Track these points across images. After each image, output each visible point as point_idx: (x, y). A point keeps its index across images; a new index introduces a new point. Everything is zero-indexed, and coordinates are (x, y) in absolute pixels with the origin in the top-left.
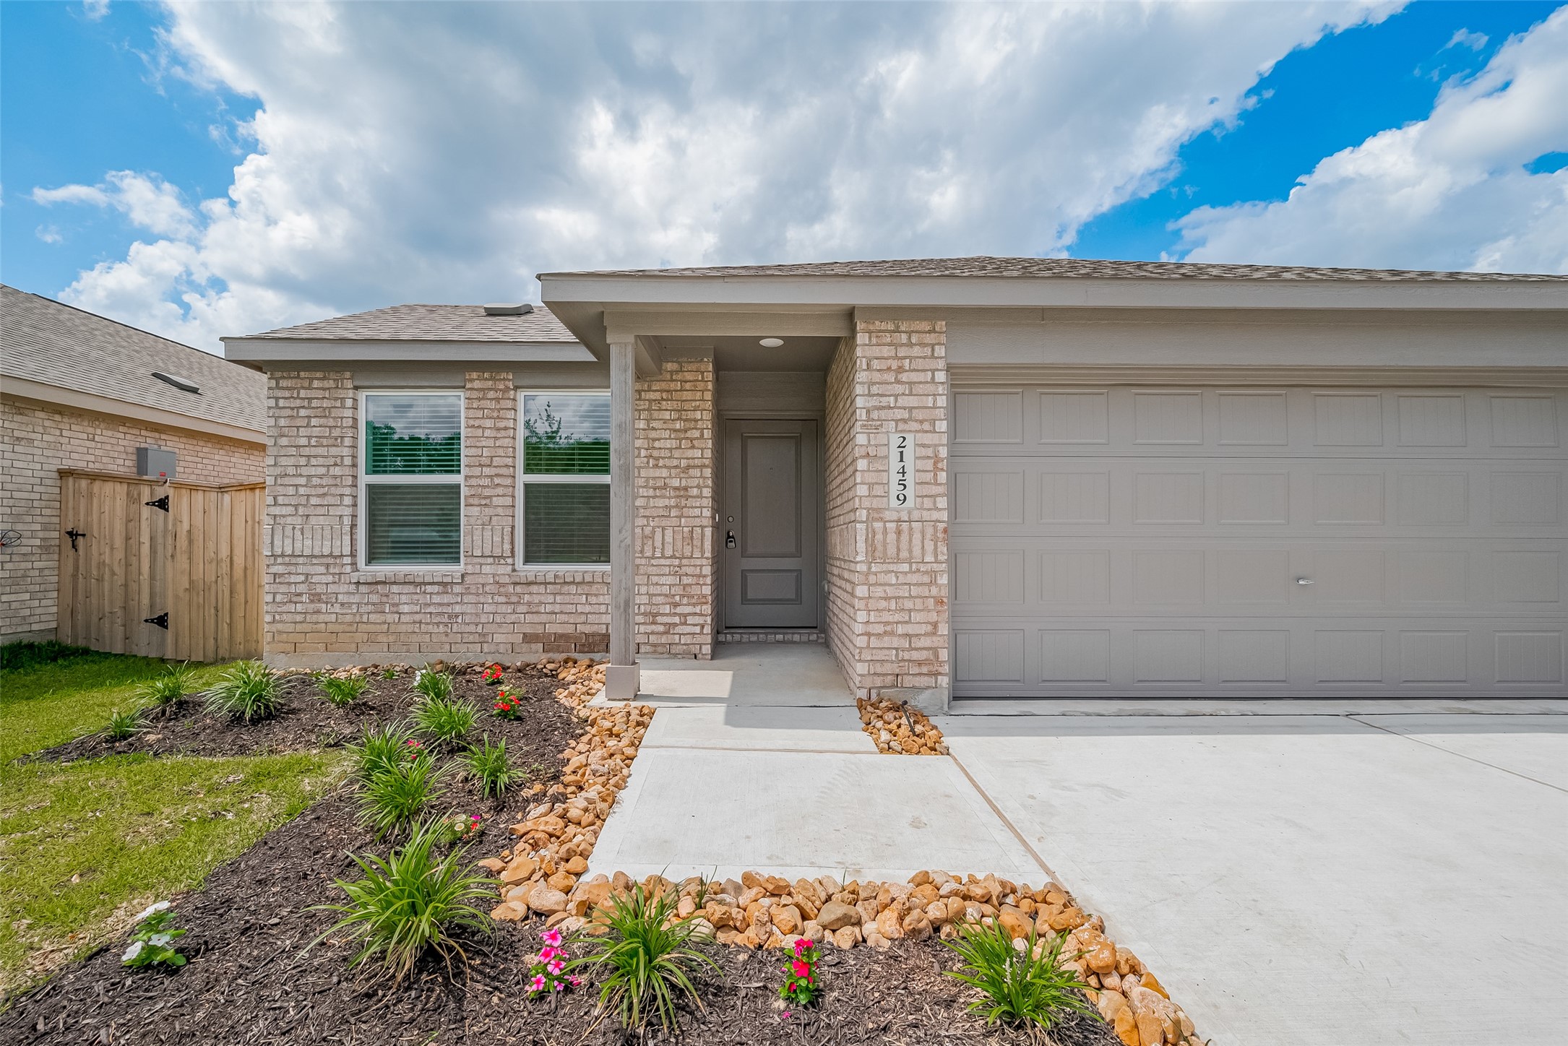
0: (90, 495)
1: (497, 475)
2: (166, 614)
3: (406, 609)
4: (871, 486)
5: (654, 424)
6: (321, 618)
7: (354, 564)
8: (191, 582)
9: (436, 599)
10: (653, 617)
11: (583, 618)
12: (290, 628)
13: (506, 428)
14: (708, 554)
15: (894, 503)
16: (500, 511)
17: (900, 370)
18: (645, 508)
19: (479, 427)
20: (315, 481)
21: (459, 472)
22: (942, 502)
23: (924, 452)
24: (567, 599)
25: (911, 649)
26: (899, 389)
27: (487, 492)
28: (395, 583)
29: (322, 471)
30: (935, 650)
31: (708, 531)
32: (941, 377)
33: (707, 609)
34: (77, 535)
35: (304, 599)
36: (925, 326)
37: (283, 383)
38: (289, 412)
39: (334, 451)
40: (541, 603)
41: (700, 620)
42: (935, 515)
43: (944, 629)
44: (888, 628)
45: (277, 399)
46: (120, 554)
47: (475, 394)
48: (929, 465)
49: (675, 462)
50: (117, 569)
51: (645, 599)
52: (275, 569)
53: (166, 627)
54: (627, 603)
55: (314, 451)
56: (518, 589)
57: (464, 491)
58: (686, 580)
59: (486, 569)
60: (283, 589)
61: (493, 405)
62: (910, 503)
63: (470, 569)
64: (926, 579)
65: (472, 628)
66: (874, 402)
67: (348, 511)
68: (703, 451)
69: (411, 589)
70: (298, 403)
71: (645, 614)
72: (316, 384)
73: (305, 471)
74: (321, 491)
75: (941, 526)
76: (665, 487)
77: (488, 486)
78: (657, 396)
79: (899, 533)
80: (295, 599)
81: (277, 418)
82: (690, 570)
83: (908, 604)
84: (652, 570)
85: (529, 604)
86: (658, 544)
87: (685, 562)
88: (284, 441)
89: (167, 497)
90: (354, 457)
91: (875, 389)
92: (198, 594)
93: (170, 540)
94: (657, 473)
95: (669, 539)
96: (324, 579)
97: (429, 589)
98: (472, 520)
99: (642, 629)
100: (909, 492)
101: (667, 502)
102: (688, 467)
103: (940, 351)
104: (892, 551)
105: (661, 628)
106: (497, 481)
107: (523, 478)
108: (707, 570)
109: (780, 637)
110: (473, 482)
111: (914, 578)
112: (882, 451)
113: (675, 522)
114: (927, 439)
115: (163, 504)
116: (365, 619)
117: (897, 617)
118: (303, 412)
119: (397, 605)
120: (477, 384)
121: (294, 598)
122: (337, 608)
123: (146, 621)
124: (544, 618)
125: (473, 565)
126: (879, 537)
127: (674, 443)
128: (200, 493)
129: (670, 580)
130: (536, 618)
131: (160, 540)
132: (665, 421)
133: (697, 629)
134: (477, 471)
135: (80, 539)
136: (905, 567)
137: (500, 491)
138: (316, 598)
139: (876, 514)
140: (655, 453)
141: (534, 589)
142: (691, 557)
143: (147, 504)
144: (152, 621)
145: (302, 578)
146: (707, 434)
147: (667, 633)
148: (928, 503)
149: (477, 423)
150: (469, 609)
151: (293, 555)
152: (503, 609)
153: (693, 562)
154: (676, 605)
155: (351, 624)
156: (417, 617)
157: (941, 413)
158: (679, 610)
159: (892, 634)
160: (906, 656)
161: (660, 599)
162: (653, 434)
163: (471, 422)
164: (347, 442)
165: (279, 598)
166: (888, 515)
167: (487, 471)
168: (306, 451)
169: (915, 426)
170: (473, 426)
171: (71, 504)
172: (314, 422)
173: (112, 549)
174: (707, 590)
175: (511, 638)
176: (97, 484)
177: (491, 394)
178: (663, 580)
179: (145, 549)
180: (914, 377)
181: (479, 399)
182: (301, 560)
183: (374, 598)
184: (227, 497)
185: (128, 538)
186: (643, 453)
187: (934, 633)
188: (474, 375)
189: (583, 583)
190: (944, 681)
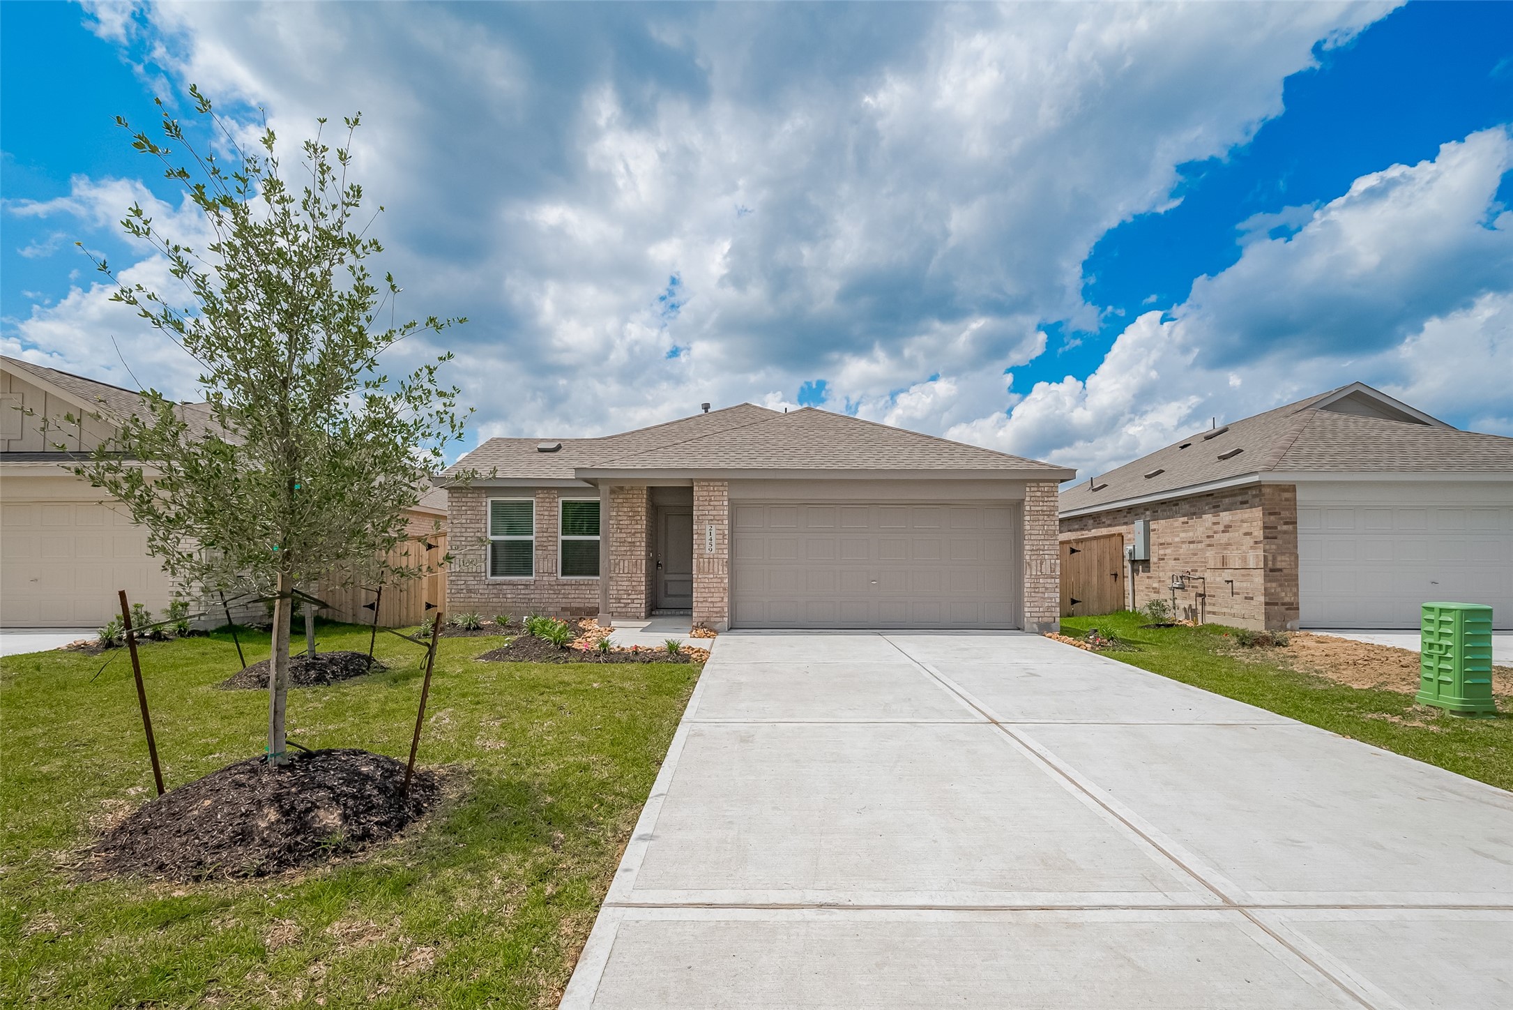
1: (551, 537)
3: (509, 596)
4: (699, 545)
5: (620, 513)
6: (472, 600)
7: (486, 576)
9: (523, 592)
10: (619, 600)
11: (588, 600)
13: (554, 516)
14: (644, 572)
15: (708, 551)
16: (551, 552)
17: (710, 500)
18: (615, 551)
19: (543, 515)
20: (469, 539)
21: (532, 534)
22: (726, 551)
23: (719, 532)
24: (581, 592)
25: (713, 607)
26: (710, 508)
27: (545, 544)
28: (505, 584)
29: (473, 534)
30: (722, 608)
31: (644, 562)
32: (726, 503)
33: (643, 596)
35: (464, 591)
36: (720, 484)
37: (455, 495)
38: (457, 508)
39: (477, 525)
40: (569, 593)
41: (640, 601)
42: (723, 556)
43: (726, 600)
44: (705, 599)
45: (452, 502)
47: (540, 500)
48: (721, 537)
49: (629, 531)
51: (615, 592)
52: (451, 578)
54: (606, 590)
55: (469, 526)
56: (559, 587)
57: (534, 544)
58: (634, 584)
59: (545, 578)
60: (455, 587)
61: (548, 505)
62: (713, 552)
63: (538, 578)
64: (719, 581)
65: (539, 605)
66: (700, 513)
67: (483, 552)
68: (642, 525)
69: (511, 587)
70: (461, 504)
71: (615, 599)
72: (469, 495)
73: (465, 534)
74: (472, 543)
75: (725, 560)
76: (625, 541)
77: (547, 541)
78: (621, 501)
79: (709, 563)
81: (452, 511)
82: (635, 579)
83: (713, 590)
84: (619, 579)
85: (564, 594)
86: (622, 567)
87: (634, 575)
88: (455, 521)
90: (486, 528)
91: (700, 508)
94: (621, 535)
95: (626, 565)
96: (473, 583)
97: (520, 587)
98: (538, 556)
99: (614, 605)
100: (713, 547)
101: (625, 548)
102: (635, 533)
103: (725, 493)
104: (706, 570)
105: (623, 605)
106: (550, 539)
107: (561, 538)
108: (643, 579)
109: (682, 613)
110: (539, 539)
111: (715, 580)
112: (703, 532)
113: (629, 557)
114: (720, 527)
116: (491, 600)
117: (708, 595)
118: (463, 508)
119: (505, 594)
120: (541, 496)
121: (459, 591)
122: (479, 596)
124: (570, 600)
125: (540, 576)
126: (702, 564)
127: (629, 522)
129: (627, 583)
130: (567, 600)
132: (625, 512)
133: (639, 605)
134: (541, 535)
136: (712, 576)
137: (551, 543)
138: (469, 591)
139: (701, 556)
140: (620, 526)
141: (566, 587)
142: (636, 573)
145: (463, 582)
146: (644, 518)
147: (625, 607)
148: (720, 551)
149: (542, 513)
150: (537, 596)
151: (459, 572)
152: (552, 596)
153: (637, 575)
154: (629, 595)
155: (484, 603)
156: (514, 600)
157: (725, 517)
158: (630, 597)
159: (706, 601)
160: (712, 610)
161: (622, 592)
162: (620, 518)
163: (540, 513)
164: (483, 522)
165: (453, 591)
166: (705, 556)
167: (547, 534)
168: (465, 526)
169: (716, 522)
170: (540, 515)
172: (468, 512)
174: (643, 588)
175: (556, 609)
177: (547, 500)
178: (623, 583)
180: (716, 503)
181: (543, 502)
182: (463, 574)
183: (495, 591)
186: (615, 526)
187: (722, 601)
188: (540, 491)
189: (588, 584)
190: (726, 619)
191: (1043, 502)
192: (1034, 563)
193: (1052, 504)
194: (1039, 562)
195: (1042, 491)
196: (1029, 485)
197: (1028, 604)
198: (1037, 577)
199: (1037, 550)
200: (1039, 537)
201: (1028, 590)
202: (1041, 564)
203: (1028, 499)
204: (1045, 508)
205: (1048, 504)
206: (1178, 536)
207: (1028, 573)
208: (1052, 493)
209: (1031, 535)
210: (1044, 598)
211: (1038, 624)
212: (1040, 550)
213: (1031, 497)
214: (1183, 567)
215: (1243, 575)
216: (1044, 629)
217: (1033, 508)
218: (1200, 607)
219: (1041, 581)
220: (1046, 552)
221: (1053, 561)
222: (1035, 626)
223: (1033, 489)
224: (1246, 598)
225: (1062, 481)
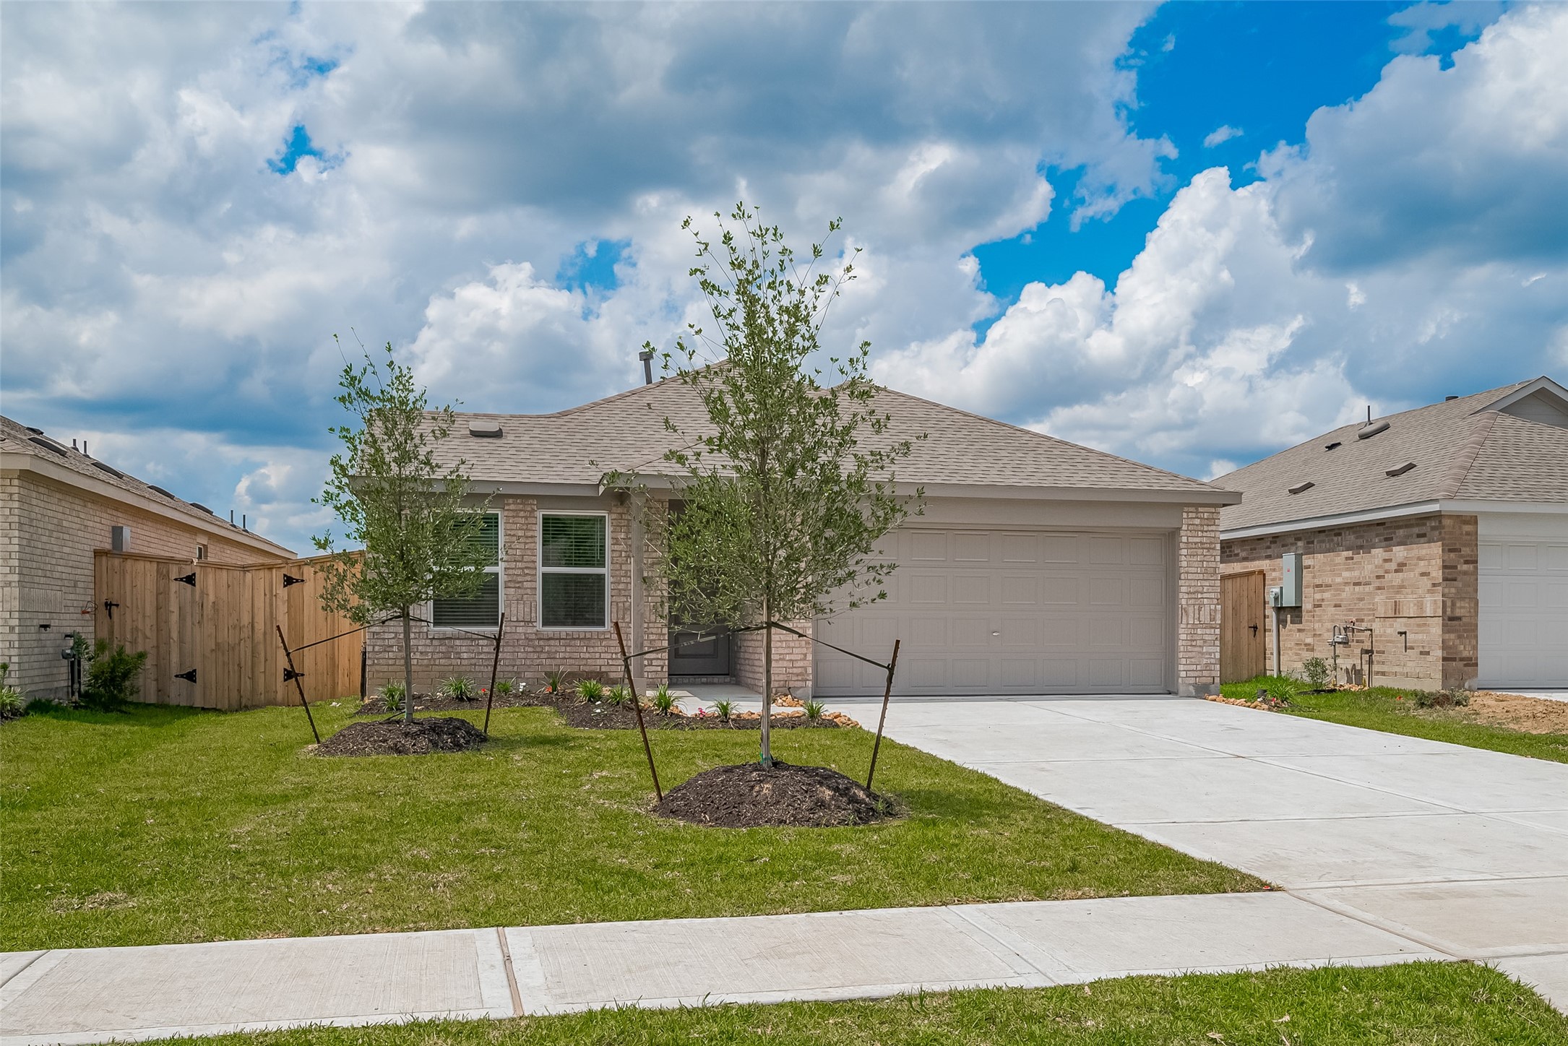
0: (123, 572)
1: (526, 568)
2: (195, 671)
3: (465, 655)
7: (426, 626)
8: (217, 644)
9: (486, 649)
11: (584, 662)
12: (385, 668)
13: (531, 537)
14: (666, 620)
18: (625, 590)
19: (514, 535)
21: (497, 564)
24: (574, 649)
25: (793, 667)
27: (519, 579)
28: (458, 639)
30: (805, 668)
31: (666, 605)
33: (665, 655)
34: (111, 605)
35: (395, 649)
40: (556, 652)
41: (660, 663)
43: (810, 657)
44: (782, 657)
46: (150, 621)
47: (511, 514)
50: (148, 634)
52: (374, 629)
53: (195, 681)
56: (542, 643)
57: (501, 578)
58: (652, 637)
59: (520, 630)
60: (380, 642)
61: (523, 521)
63: (505, 629)
65: (510, 668)
68: (663, 553)
69: (469, 642)
77: (520, 575)
80: (388, 649)
82: (654, 631)
83: (792, 644)
85: (548, 652)
87: (651, 625)
89: (194, 574)
92: (223, 654)
93: (197, 610)
97: (480, 642)
98: (510, 597)
102: (653, 564)
106: (526, 571)
107: (542, 570)
108: (665, 630)
109: (704, 680)
110: (511, 572)
113: (645, 599)
115: (190, 580)
116: (437, 662)
117: (786, 651)
119: (459, 653)
120: (512, 507)
122: (418, 655)
123: (177, 676)
124: (558, 662)
125: (510, 626)
128: (225, 572)
130: (554, 662)
131: (188, 609)
133: (659, 669)
134: (513, 565)
135: (114, 608)
136: (790, 625)
137: (527, 578)
141: (552, 642)
142: (655, 622)
143: (176, 580)
144: (182, 676)
145: (393, 635)
146: (665, 542)
149: (512, 533)
150: (508, 656)
152: (531, 655)
153: (656, 625)
155: (427, 666)
156: (473, 661)
158: (648, 656)
159: (783, 659)
160: (791, 671)
163: (509, 532)
165: (377, 648)
167: (519, 565)
170: (510, 535)
171: (104, 579)
173: (144, 616)
174: (665, 643)
175: (538, 675)
176: (129, 563)
177: (522, 514)
179: (174, 618)
181: (514, 517)
183: (443, 649)
184: (249, 575)
185: (158, 608)
186: (623, 554)
187: (805, 659)
188: (511, 501)
189: (585, 638)
190: (810, 684)
191: (1202, 531)
192: (1191, 609)
193: (1213, 534)
194: (1196, 607)
195: (1201, 518)
196: (1186, 509)
197: (1183, 661)
198: (1195, 627)
199: (1194, 593)
200: (1197, 576)
201: (1184, 643)
202: (1199, 611)
203: (1184, 527)
204: (1204, 540)
205: (1208, 534)
206: (1340, 575)
207: (1184, 621)
208: (1212, 521)
209: (1187, 573)
210: (1203, 653)
211: (1195, 685)
212: (1198, 592)
213: (1189, 525)
214: (1346, 615)
215: (1419, 626)
216: (1202, 691)
217: (1191, 540)
218: (1366, 667)
219: (1199, 631)
220: (1205, 595)
221: (1213, 607)
222: (1191, 688)
223: (1190, 515)
224: (1421, 653)
225: (1225, 505)
